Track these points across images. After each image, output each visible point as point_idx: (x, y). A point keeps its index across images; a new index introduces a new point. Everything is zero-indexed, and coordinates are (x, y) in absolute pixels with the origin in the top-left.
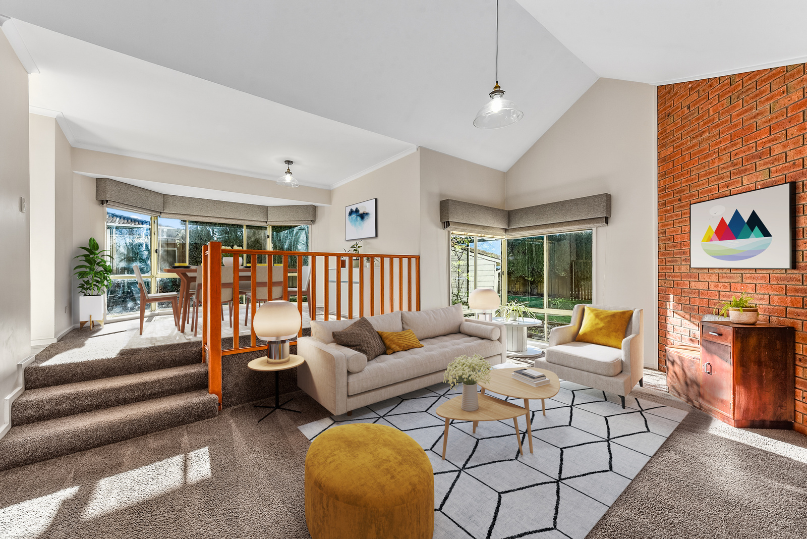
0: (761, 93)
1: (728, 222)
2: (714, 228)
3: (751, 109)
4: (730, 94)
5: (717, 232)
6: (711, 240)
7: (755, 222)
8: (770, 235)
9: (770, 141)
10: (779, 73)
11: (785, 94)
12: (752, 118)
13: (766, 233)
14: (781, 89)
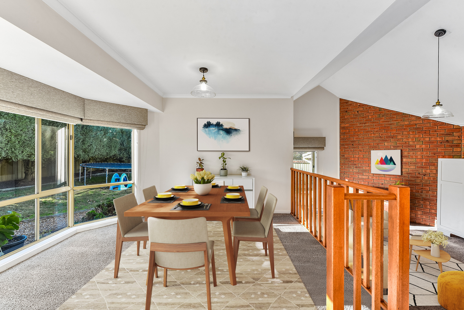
0: (393, 118)
1: (383, 159)
2: (379, 160)
3: (389, 121)
4: (380, 114)
5: (380, 161)
6: (378, 164)
7: (391, 160)
8: (396, 165)
9: (396, 134)
10: (400, 114)
11: (402, 121)
12: (389, 124)
13: (395, 164)
14: (401, 119)
